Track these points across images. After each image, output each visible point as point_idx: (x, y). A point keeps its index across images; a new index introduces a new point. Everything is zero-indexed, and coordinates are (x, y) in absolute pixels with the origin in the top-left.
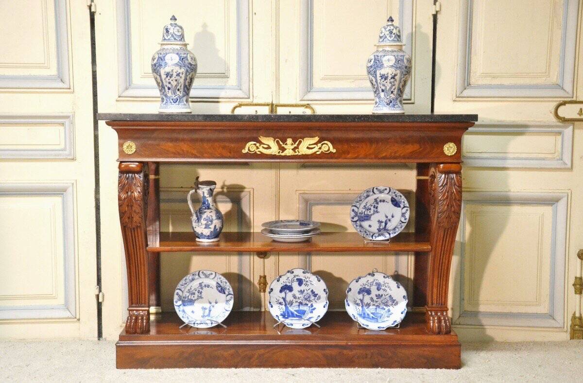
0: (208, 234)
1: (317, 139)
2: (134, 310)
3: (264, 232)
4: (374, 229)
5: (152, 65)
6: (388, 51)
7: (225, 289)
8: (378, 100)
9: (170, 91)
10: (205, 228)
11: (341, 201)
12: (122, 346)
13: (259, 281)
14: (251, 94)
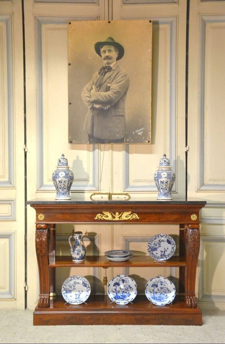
0: (78, 258)
1: (130, 212)
2: (42, 296)
3: (106, 257)
4: (159, 255)
5: (53, 177)
6: (164, 170)
7: (87, 284)
8: (159, 193)
9: (61, 189)
10: (77, 255)
11: (143, 240)
12: (36, 314)
13: (104, 280)
14: (100, 189)
